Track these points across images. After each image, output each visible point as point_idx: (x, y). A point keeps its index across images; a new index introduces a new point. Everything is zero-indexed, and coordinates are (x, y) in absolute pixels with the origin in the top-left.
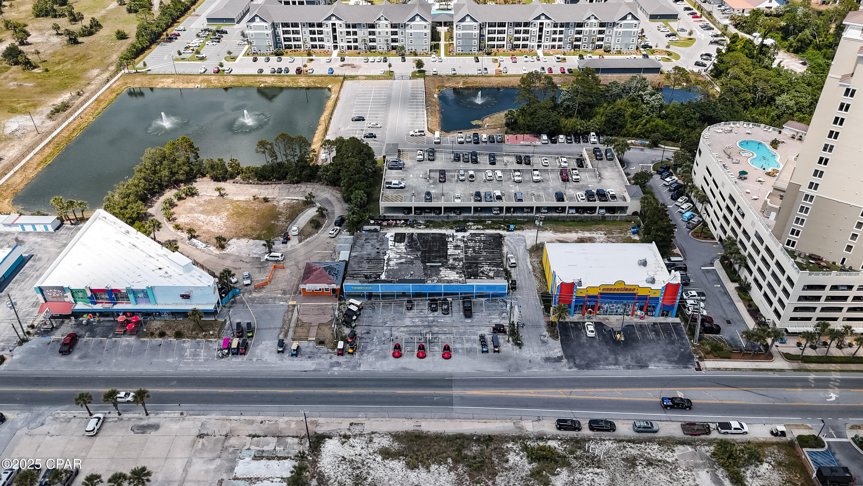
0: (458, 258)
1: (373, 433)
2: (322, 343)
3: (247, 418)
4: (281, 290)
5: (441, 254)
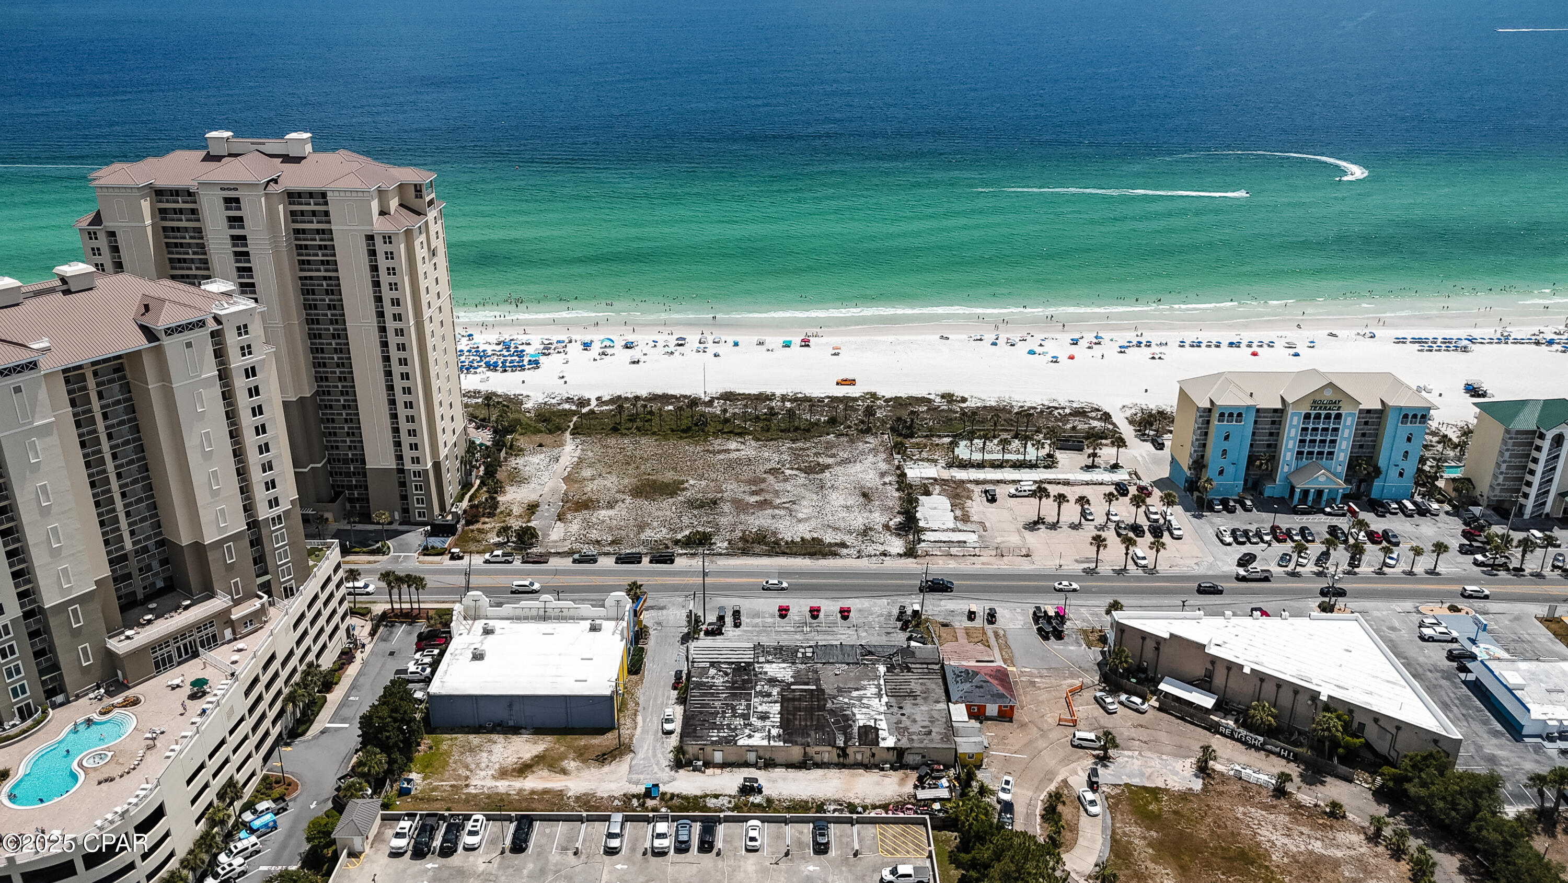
0: (763, 697)
1: (858, 557)
5: (791, 704)
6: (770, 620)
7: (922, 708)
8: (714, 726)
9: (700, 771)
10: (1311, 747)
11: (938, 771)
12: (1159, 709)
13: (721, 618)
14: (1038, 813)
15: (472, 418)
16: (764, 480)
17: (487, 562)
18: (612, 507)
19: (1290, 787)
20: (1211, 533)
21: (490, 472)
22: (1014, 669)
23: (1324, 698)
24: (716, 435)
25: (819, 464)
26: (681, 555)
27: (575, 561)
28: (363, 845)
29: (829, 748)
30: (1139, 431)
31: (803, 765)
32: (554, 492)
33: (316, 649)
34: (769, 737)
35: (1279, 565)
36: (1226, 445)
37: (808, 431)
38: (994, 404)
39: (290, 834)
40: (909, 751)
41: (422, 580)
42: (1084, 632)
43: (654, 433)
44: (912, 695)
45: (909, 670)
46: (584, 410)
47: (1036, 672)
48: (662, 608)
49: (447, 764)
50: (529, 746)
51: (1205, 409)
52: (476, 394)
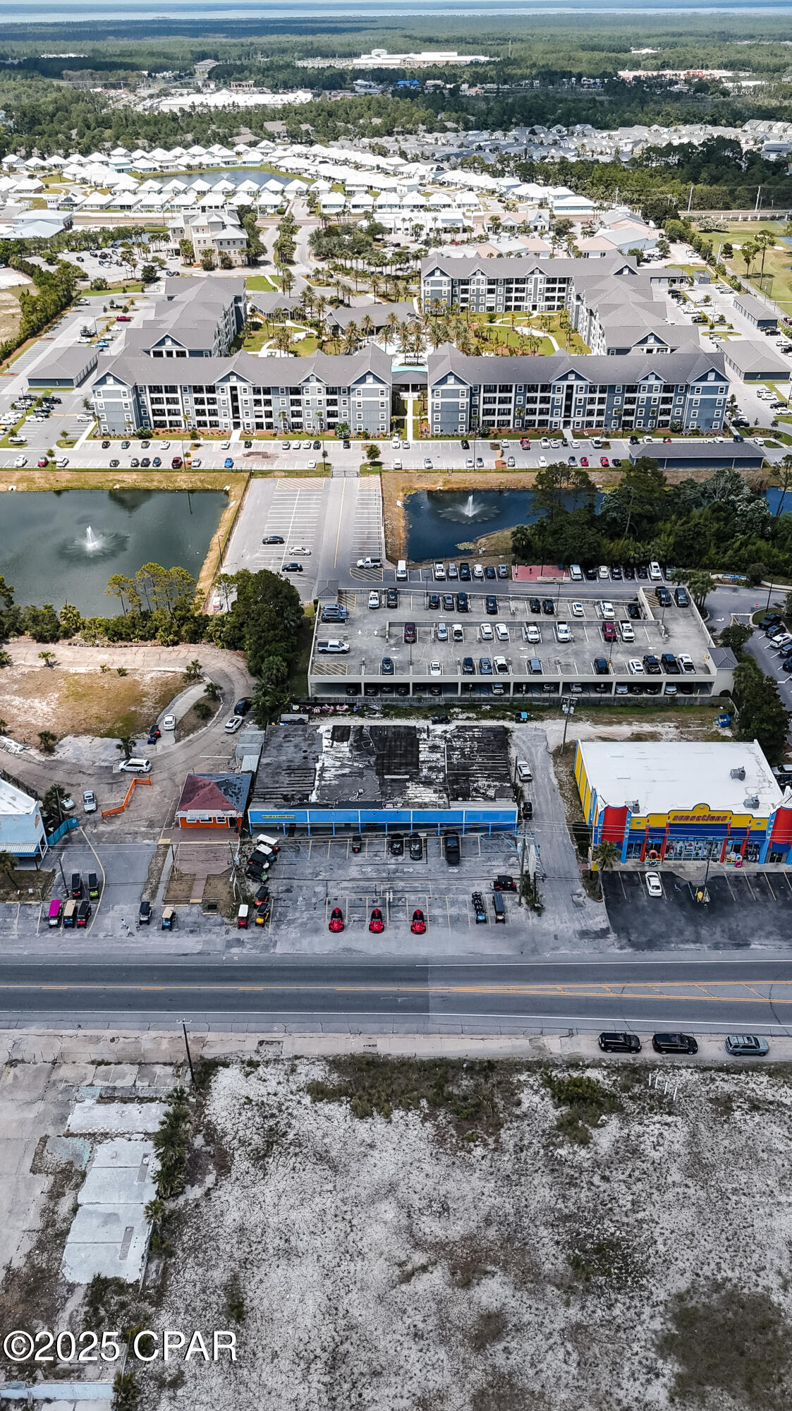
0: (436, 767)
1: (297, 1057)
2: (212, 907)
3: (89, 1032)
4: (147, 820)
5: (409, 760)
7: (284, 758)
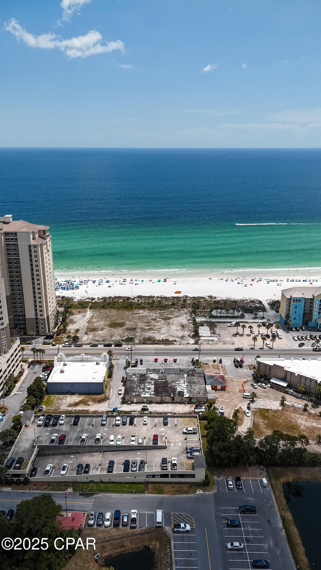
0: (149, 383)
1: (180, 345)
5: (157, 385)
6: (152, 363)
7: (198, 386)
8: (134, 391)
9: (130, 405)
10: (315, 397)
11: (202, 404)
12: (271, 387)
13: (137, 362)
14: (231, 416)
15: (58, 304)
16: (151, 322)
17: (63, 346)
18: (102, 330)
19: (308, 408)
20: (291, 337)
21: (64, 320)
22: (227, 376)
23: (319, 382)
24: (136, 308)
25: (168, 317)
26: (124, 344)
27: (91, 346)
28: (29, 423)
29: (169, 397)
30: (272, 307)
31: (161, 403)
32: (84, 326)
33: (12, 370)
34: (151, 394)
35: (312, 347)
36: (296, 310)
37: (165, 307)
38: (225, 299)
39: (7, 422)
40: (193, 398)
41: (44, 350)
42: (249, 366)
43: (116, 308)
44: (194, 383)
45: (194, 376)
46: (94, 301)
47: (233, 377)
48: (119, 359)
49: (53, 403)
50: (77, 398)
51: (289, 298)
52: (58, 297)
